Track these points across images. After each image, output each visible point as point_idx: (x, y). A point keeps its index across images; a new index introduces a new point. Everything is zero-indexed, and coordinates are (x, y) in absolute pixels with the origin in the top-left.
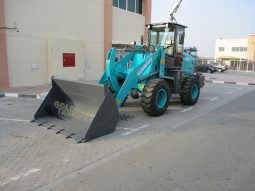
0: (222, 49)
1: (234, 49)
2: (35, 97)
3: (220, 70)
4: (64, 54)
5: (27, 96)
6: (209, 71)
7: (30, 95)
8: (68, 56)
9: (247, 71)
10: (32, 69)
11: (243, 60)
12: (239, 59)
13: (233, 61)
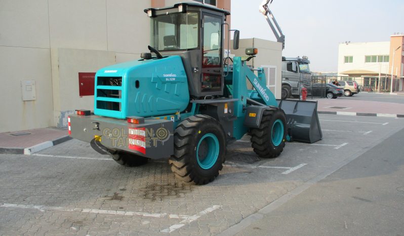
0: (348, 59)
1: (368, 59)
2: (21, 152)
3: (347, 93)
4: (81, 75)
5: (8, 150)
6: (330, 95)
7: (13, 150)
8: (86, 77)
9: (391, 93)
10: (23, 102)
11: (384, 76)
12: (378, 75)
13: (368, 78)
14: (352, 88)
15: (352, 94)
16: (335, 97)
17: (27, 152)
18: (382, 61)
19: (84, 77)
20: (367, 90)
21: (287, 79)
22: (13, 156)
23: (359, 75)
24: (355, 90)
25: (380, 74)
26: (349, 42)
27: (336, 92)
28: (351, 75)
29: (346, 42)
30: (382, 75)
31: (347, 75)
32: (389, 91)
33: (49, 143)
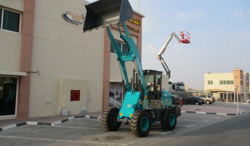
0: (210, 82)
1: (221, 82)
2: (50, 125)
3: (208, 102)
4: (72, 91)
5: (44, 123)
6: (197, 103)
7: (47, 123)
8: (75, 92)
9: (235, 103)
10: (45, 103)
11: (231, 93)
12: (226, 92)
13: (222, 94)
14: (211, 99)
15: (210, 103)
16: (200, 104)
17: (53, 124)
18: (229, 84)
19: (73, 92)
20: (221, 101)
21: (172, 94)
22: (47, 126)
23: (217, 92)
24: (212, 100)
25: (227, 92)
26: (210, 73)
27: (200, 101)
28: (212, 92)
29: (208, 73)
30: (228, 92)
31: (210, 92)
32: (234, 102)
33: (60, 122)
